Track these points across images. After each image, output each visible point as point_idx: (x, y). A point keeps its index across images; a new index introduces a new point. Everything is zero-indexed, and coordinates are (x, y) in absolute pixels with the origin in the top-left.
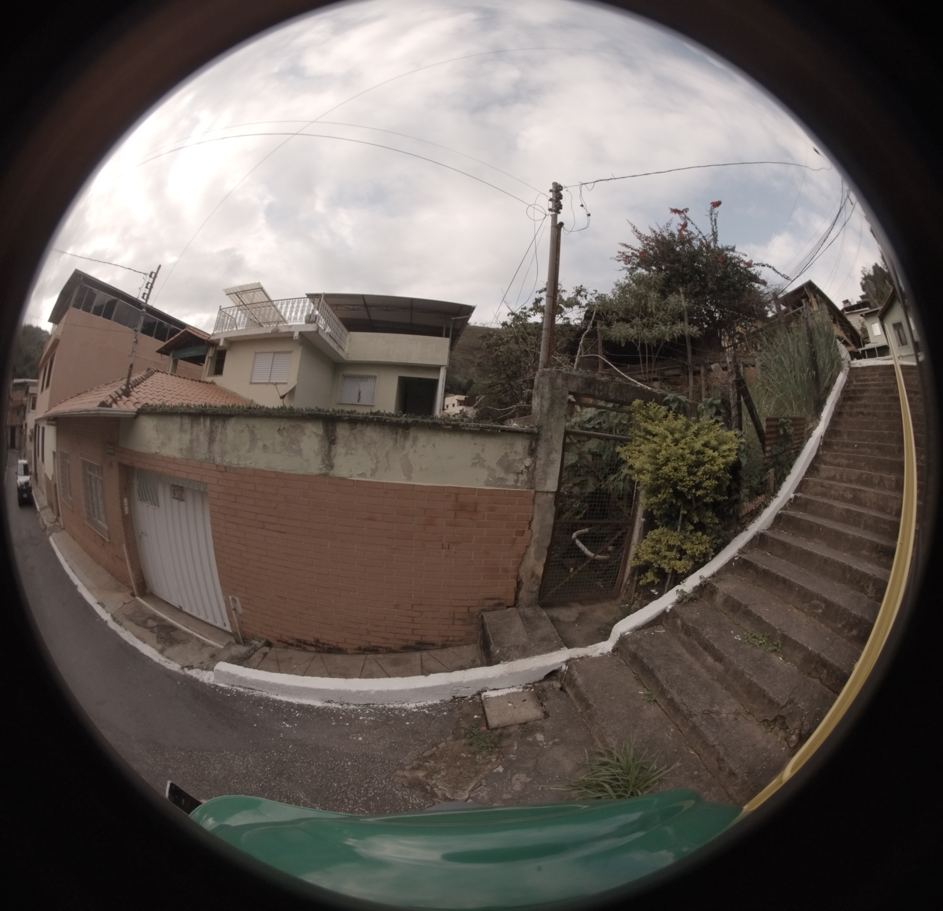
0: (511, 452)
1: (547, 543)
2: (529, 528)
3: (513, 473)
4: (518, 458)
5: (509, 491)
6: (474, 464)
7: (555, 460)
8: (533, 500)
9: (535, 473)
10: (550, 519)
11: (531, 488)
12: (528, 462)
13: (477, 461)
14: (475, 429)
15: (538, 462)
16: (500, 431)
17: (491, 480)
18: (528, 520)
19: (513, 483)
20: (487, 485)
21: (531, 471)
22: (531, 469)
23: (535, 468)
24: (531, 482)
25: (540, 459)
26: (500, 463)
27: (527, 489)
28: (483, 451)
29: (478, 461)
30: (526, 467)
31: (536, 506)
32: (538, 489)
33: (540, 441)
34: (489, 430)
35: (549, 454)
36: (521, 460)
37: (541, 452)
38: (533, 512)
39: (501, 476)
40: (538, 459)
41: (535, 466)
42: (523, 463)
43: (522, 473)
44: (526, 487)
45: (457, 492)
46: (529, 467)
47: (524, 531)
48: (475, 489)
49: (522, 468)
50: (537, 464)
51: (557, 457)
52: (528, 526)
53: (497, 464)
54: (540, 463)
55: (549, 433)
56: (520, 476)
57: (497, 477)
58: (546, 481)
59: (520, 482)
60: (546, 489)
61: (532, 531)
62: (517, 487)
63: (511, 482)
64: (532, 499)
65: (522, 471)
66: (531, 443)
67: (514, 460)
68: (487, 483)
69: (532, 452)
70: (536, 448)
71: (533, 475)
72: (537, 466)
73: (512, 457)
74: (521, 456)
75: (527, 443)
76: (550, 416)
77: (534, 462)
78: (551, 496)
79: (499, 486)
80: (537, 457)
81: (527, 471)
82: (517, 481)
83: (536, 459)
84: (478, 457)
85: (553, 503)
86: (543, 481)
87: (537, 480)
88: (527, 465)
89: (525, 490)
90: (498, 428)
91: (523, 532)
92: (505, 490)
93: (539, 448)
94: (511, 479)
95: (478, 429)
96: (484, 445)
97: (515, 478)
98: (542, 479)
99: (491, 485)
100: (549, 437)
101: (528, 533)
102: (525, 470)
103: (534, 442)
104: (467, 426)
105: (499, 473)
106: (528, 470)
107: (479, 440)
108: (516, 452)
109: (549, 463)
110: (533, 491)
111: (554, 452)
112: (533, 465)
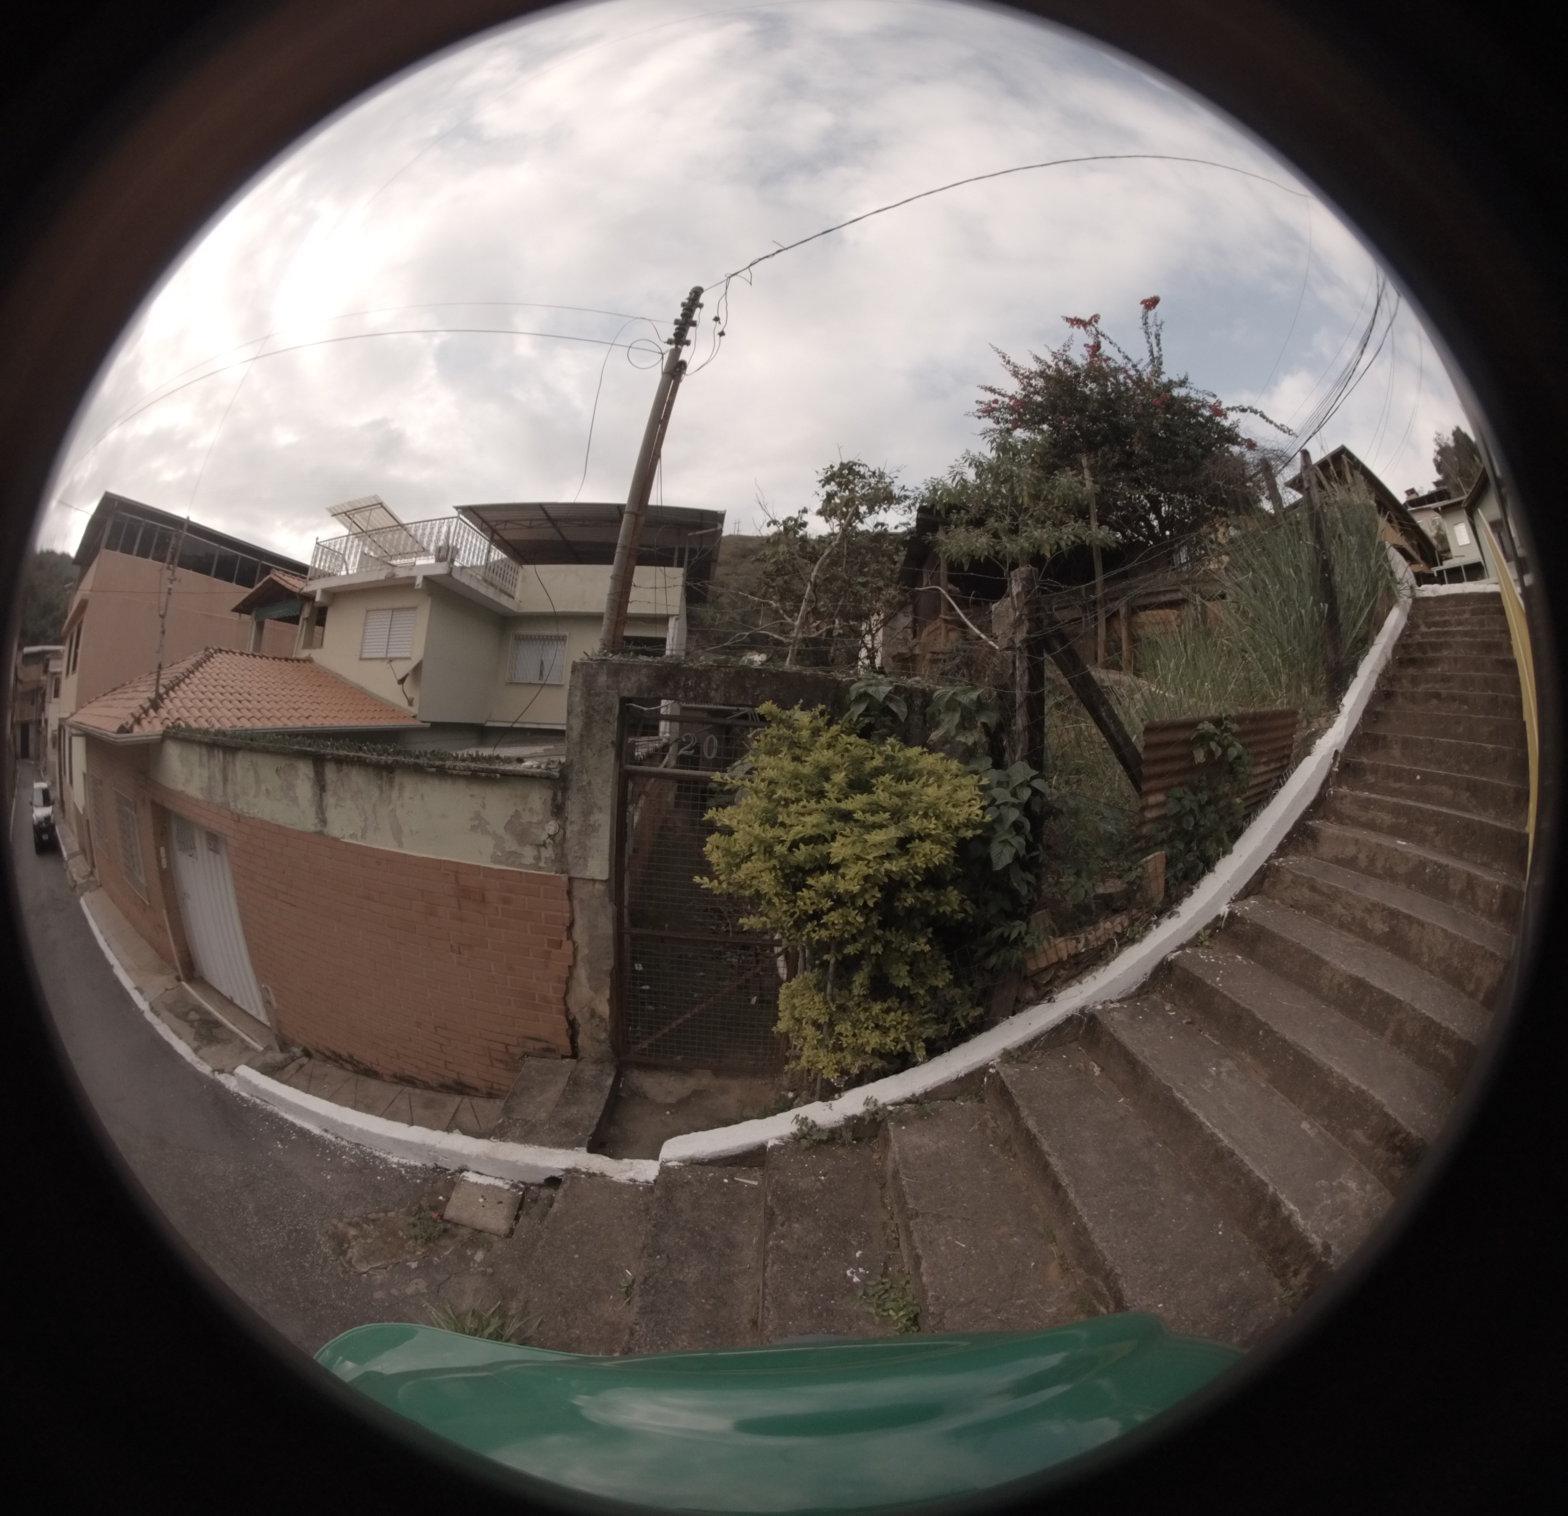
0: (524, 810)
1: (608, 964)
2: (570, 937)
3: (532, 844)
4: (535, 819)
5: (526, 873)
6: (473, 828)
7: (599, 825)
8: (569, 893)
9: (565, 846)
10: (606, 927)
11: (562, 872)
12: (552, 827)
13: (476, 823)
14: (465, 773)
15: (569, 829)
16: (498, 775)
17: (499, 853)
18: (564, 925)
19: (533, 861)
20: (495, 862)
21: (559, 841)
22: (558, 838)
23: (564, 839)
24: (561, 859)
25: (572, 823)
26: (510, 826)
27: (556, 872)
28: (484, 807)
29: (479, 825)
30: (550, 836)
31: (576, 903)
32: (574, 874)
33: (570, 792)
34: (484, 774)
35: (586, 813)
36: (541, 824)
37: (573, 810)
38: (572, 912)
39: (513, 849)
40: (568, 823)
41: (565, 833)
42: (544, 830)
43: (544, 845)
44: (555, 869)
45: (456, 870)
46: (555, 835)
47: (561, 941)
48: (478, 867)
49: (544, 837)
50: (568, 832)
51: (604, 820)
52: (565, 935)
53: (505, 828)
54: (572, 829)
55: (585, 776)
56: (542, 849)
57: (508, 849)
58: (586, 860)
59: (543, 861)
60: (588, 874)
61: (574, 943)
62: (540, 869)
63: (529, 860)
64: (566, 889)
65: (544, 841)
66: (555, 795)
67: (530, 822)
68: (495, 859)
69: (558, 810)
70: (563, 803)
71: (563, 849)
72: (568, 835)
73: (526, 818)
74: (541, 817)
75: (548, 794)
76: (585, 747)
77: (563, 828)
78: (599, 887)
79: (513, 864)
80: (567, 818)
81: (551, 842)
82: (538, 858)
83: (565, 822)
84: (477, 816)
85: (607, 899)
86: (581, 861)
87: (570, 858)
88: (551, 832)
89: (553, 874)
90: (495, 771)
91: (560, 944)
92: (521, 873)
93: (569, 803)
94: (528, 854)
95: (469, 773)
96: (484, 798)
97: (536, 853)
98: (580, 858)
99: (500, 863)
100: (584, 783)
101: (567, 946)
102: (549, 841)
103: (559, 794)
104: (454, 768)
105: (511, 845)
106: (553, 840)
107: (477, 790)
108: (531, 810)
109: (589, 830)
110: (564, 878)
111: (595, 810)
112: (562, 832)
